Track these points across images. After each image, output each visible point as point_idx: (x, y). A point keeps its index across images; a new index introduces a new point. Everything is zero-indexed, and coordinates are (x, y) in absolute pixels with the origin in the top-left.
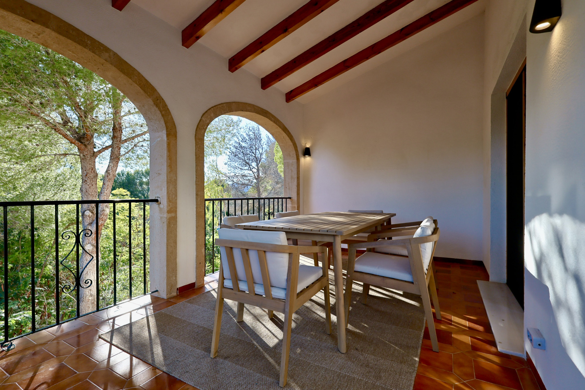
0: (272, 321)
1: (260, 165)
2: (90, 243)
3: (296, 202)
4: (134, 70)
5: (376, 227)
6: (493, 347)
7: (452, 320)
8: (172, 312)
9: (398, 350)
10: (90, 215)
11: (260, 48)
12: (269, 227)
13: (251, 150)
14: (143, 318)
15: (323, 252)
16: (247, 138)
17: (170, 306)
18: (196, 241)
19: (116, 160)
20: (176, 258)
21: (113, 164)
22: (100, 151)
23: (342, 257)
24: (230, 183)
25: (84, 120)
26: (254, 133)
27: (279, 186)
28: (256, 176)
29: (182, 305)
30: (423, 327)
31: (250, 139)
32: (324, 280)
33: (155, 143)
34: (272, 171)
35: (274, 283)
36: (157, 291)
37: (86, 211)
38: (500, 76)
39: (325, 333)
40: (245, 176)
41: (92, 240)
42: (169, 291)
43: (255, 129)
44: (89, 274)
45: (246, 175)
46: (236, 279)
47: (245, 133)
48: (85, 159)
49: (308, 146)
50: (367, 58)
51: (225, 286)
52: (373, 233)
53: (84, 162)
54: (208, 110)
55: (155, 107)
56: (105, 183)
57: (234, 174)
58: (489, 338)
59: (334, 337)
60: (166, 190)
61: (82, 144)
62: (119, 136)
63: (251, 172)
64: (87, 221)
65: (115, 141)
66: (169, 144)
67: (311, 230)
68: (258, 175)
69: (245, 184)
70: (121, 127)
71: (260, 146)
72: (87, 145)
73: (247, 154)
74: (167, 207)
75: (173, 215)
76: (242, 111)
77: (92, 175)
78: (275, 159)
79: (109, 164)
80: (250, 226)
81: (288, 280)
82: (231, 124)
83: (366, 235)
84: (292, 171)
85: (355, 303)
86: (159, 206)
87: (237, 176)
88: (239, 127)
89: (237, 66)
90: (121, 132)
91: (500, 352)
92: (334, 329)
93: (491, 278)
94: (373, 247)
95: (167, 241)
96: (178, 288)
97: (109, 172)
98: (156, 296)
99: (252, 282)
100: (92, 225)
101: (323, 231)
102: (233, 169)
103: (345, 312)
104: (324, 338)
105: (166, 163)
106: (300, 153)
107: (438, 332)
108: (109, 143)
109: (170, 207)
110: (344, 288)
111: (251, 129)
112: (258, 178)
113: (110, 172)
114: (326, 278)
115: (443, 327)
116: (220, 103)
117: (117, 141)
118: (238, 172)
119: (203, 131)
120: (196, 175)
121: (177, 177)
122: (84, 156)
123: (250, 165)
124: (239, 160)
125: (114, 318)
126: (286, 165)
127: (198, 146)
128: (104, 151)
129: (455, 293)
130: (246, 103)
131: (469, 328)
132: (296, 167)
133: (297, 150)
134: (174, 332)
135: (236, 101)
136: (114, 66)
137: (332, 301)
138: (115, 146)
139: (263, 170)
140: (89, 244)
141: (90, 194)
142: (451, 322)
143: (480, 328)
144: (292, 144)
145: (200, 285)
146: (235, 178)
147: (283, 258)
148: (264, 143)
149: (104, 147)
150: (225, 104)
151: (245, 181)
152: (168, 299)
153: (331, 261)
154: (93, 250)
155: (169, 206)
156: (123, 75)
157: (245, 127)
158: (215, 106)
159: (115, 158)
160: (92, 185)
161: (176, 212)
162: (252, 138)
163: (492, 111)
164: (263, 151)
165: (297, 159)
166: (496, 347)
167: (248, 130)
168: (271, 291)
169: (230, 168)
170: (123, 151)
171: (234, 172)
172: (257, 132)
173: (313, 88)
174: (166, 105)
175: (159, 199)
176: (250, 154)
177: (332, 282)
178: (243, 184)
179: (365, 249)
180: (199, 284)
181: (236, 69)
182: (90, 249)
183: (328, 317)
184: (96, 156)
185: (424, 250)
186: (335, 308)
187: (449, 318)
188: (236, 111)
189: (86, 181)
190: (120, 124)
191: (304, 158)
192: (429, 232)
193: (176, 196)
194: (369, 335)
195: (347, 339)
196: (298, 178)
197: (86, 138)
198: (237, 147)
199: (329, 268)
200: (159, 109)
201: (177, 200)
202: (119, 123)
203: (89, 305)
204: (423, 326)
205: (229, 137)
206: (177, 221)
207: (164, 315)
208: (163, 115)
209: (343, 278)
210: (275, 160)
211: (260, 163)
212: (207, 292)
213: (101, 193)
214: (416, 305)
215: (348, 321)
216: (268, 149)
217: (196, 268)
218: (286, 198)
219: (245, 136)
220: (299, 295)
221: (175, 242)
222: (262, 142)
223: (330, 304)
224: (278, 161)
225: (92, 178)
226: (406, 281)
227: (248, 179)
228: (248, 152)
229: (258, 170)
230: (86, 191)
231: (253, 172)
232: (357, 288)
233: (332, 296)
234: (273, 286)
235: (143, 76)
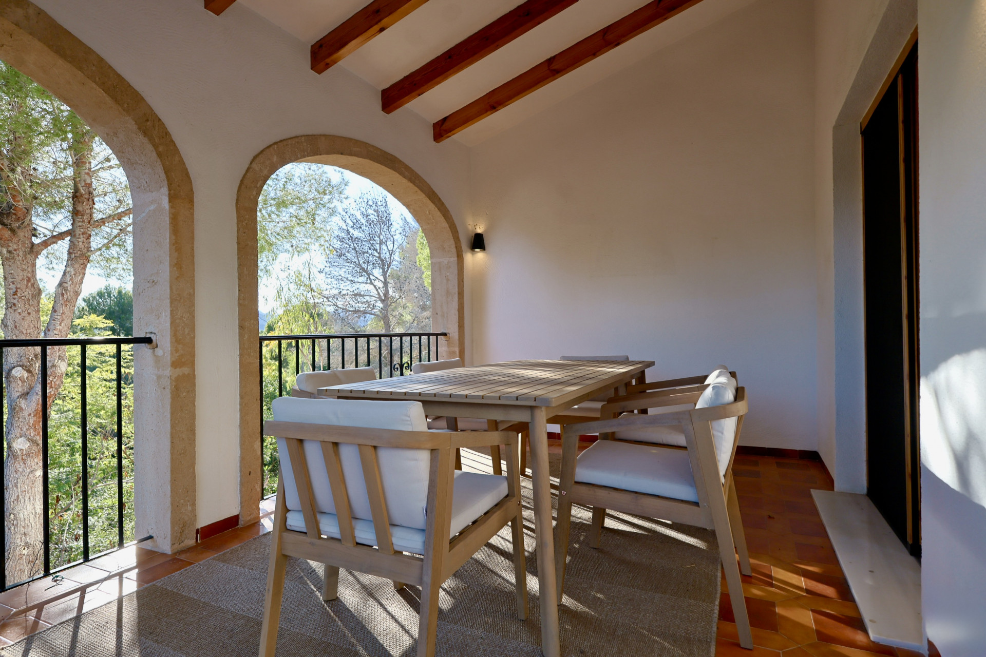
0: (401, 596)
1: (388, 273)
2: (25, 436)
3: (457, 342)
4: (89, 51)
5: (616, 389)
6: (859, 632)
7: (771, 576)
8: (179, 585)
9: (669, 649)
10: (23, 376)
11: (377, 23)
12: (391, 393)
13: (372, 245)
14: (108, 603)
15: (511, 444)
16: (363, 221)
17: (178, 570)
18: (241, 426)
19: (82, 262)
20: (193, 465)
21: (75, 270)
22: (45, 242)
23: (549, 450)
24: (331, 309)
25: (8, 176)
26: (377, 211)
27: (427, 313)
28: (382, 295)
29: (205, 567)
30: (716, 593)
31: (370, 223)
32: (512, 504)
33: (144, 215)
34: (413, 286)
35: (397, 516)
36: (151, 537)
37: (14, 368)
38: (852, 88)
39: (514, 616)
40: (360, 295)
41: (28, 429)
42: (177, 537)
43: (379, 204)
44: (22, 501)
45: (362, 293)
46: (312, 510)
47: (359, 211)
48: (13, 258)
49: (479, 230)
50: (594, 54)
51: (288, 528)
52: (610, 401)
53: (10, 266)
54: (265, 149)
55: (141, 136)
56: (56, 308)
57: (336, 292)
58: (851, 613)
59: (533, 626)
60: (169, 316)
61: (5, 227)
62: (88, 211)
63: (371, 287)
64: (16, 389)
65: (79, 222)
66: (174, 219)
67: (483, 397)
68: (386, 294)
69: (359, 311)
70: (90, 193)
71: (390, 236)
72: (17, 230)
73: (364, 253)
74: (172, 354)
75: (186, 370)
76: (342, 154)
77: (28, 293)
78: (418, 261)
79: (65, 270)
80: (351, 391)
81: (429, 510)
82: (326, 189)
83: (598, 405)
84: (448, 280)
85: (577, 546)
86: (154, 352)
87: (345, 295)
88: (343, 196)
89: (328, 60)
90: (91, 203)
91: (874, 642)
92: (533, 608)
93: (838, 486)
94: (613, 431)
95: (173, 427)
96: (198, 530)
97: (65, 285)
98: (149, 548)
99: (348, 516)
100: (28, 397)
101: (507, 398)
102: (336, 282)
103: (556, 569)
104: (514, 629)
105: (168, 258)
106: (465, 245)
107: (750, 601)
108: (67, 226)
109: (178, 354)
110: (555, 515)
111: (370, 203)
112: (385, 299)
113: (68, 285)
114: (514, 499)
115: (756, 592)
116: (293, 135)
117: (83, 221)
118: (346, 288)
119: (254, 193)
120: (239, 286)
121: (194, 289)
122: (10, 252)
123: (369, 274)
124: (348, 264)
125: (40, 607)
126: (436, 268)
127: (244, 224)
128: (54, 243)
129: (773, 518)
130: (350, 139)
131: (808, 591)
132: (456, 272)
133: (458, 237)
134: (177, 632)
135: (327, 133)
136: (39, 40)
137: (529, 546)
138: (78, 232)
139: (395, 284)
140: (21, 437)
141: (25, 332)
142: (772, 580)
143: (829, 591)
144: (447, 225)
145: (250, 520)
146: (340, 299)
147: (416, 460)
148: (398, 232)
149: (55, 234)
150: (303, 138)
151: (360, 305)
152: (175, 554)
153: (527, 458)
154: (31, 449)
155: (177, 351)
156: (60, 62)
157: (358, 199)
158: (281, 141)
159: (79, 257)
160: (29, 314)
161: (192, 364)
162: (373, 221)
163: (834, 158)
164: (396, 247)
165: (458, 257)
166: (864, 630)
167: (364, 205)
168: (391, 536)
169: (330, 280)
170: (96, 242)
171: (337, 288)
172: (383, 209)
173: (489, 113)
174: (167, 134)
175: (153, 337)
176: (370, 252)
177: (529, 503)
178: (355, 311)
179: (597, 434)
180: (248, 518)
181: (328, 66)
182: (24, 448)
183: (521, 581)
184: (37, 254)
185: (720, 434)
186: (536, 559)
187: (767, 572)
188: (328, 153)
189: (14, 304)
190: (90, 185)
191: (473, 254)
192: (729, 396)
193: (193, 329)
194: (606, 617)
195: (562, 629)
196: (461, 294)
197: (15, 214)
198: (344, 238)
199: (523, 474)
200: (151, 140)
201: (194, 337)
202: (86, 184)
203: (22, 567)
204: (716, 590)
205: (325, 215)
206: (194, 385)
207: (159, 594)
208: (159, 155)
209: (552, 494)
210: (418, 263)
211: (389, 271)
212: (264, 535)
213: (49, 330)
214: (698, 545)
215: (565, 589)
216: (405, 243)
217: (242, 484)
218: (437, 335)
219: (359, 217)
220: (454, 541)
221: (192, 431)
222: (393, 230)
223: (524, 550)
224: (425, 265)
225: (29, 300)
226: (682, 501)
227: (365, 300)
228: (366, 249)
229: (386, 283)
230: (16, 327)
231: (375, 286)
232: (582, 514)
233: (528, 532)
234: (397, 524)
235: (110, 67)
